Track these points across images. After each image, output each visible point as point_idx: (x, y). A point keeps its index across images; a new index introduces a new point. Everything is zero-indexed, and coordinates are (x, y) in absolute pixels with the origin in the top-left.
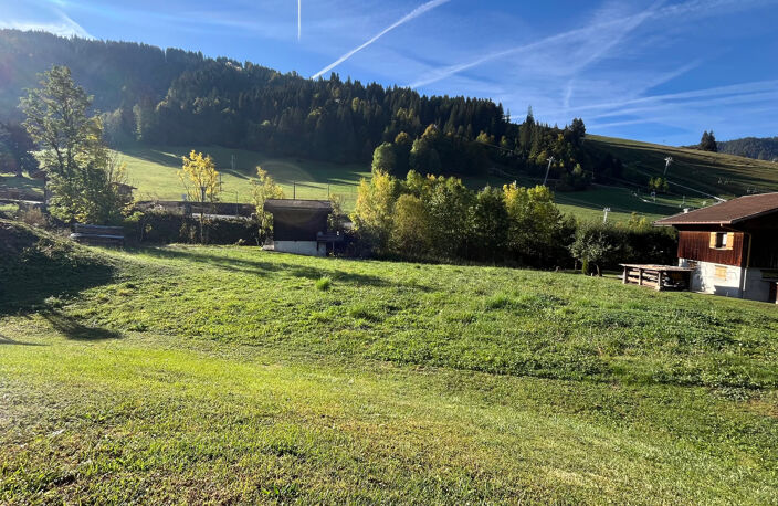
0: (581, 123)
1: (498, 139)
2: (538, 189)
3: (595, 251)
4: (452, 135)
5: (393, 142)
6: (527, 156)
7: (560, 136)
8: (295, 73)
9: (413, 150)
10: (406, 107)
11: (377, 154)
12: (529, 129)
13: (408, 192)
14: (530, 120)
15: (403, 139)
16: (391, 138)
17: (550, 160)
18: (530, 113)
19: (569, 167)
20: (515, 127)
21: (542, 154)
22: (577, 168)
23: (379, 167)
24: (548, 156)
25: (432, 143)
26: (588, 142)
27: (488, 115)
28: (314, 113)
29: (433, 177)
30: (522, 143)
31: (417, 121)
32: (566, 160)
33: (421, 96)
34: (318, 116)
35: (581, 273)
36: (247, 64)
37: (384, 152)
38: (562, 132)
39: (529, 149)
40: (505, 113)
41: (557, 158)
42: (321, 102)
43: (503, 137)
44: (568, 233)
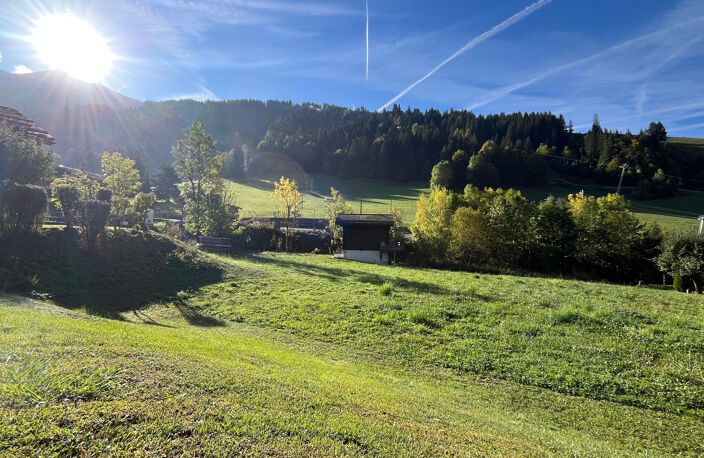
0: (660, 126)
1: (560, 150)
2: (610, 198)
3: (689, 264)
4: (510, 150)
5: (450, 160)
6: (595, 164)
7: (635, 143)
8: (362, 108)
9: (470, 165)
10: (462, 127)
11: (435, 171)
12: (596, 137)
13: (466, 205)
14: (596, 128)
15: (460, 156)
16: (448, 156)
17: (623, 167)
18: (596, 121)
19: (648, 173)
20: (579, 136)
21: (613, 161)
22: (659, 174)
23: (437, 183)
24: (622, 163)
25: (488, 158)
26: (672, 146)
27: (549, 128)
28: (378, 140)
29: (491, 190)
30: (588, 152)
31: (474, 139)
32: (644, 167)
33: (477, 116)
34: (382, 142)
35: (672, 288)
36: (325, 105)
37: (442, 169)
38: (637, 137)
39: (597, 157)
40: (567, 124)
41: (632, 164)
42: (385, 130)
43: (566, 147)
44: (653, 243)
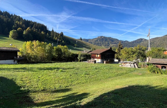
0: (62, 33)
1: (46, 33)
4: (35, 31)
5: (17, 30)
6: (53, 38)
7: (60, 35)
9: (24, 33)
11: (11, 33)
12: (53, 32)
14: (53, 30)
15: (20, 29)
16: (15, 29)
17: (58, 39)
19: (62, 41)
20: (50, 31)
21: (56, 38)
22: (63, 42)
24: (58, 38)
25: (29, 32)
27: (43, 28)
30: (52, 35)
31: (24, 25)
32: (61, 40)
33: (24, 19)
39: (54, 36)
40: (47, 28)
41: (59, 39)
43: (47, 33)
